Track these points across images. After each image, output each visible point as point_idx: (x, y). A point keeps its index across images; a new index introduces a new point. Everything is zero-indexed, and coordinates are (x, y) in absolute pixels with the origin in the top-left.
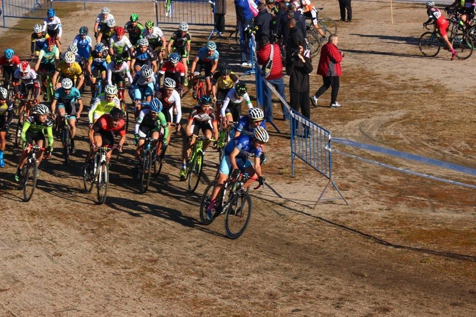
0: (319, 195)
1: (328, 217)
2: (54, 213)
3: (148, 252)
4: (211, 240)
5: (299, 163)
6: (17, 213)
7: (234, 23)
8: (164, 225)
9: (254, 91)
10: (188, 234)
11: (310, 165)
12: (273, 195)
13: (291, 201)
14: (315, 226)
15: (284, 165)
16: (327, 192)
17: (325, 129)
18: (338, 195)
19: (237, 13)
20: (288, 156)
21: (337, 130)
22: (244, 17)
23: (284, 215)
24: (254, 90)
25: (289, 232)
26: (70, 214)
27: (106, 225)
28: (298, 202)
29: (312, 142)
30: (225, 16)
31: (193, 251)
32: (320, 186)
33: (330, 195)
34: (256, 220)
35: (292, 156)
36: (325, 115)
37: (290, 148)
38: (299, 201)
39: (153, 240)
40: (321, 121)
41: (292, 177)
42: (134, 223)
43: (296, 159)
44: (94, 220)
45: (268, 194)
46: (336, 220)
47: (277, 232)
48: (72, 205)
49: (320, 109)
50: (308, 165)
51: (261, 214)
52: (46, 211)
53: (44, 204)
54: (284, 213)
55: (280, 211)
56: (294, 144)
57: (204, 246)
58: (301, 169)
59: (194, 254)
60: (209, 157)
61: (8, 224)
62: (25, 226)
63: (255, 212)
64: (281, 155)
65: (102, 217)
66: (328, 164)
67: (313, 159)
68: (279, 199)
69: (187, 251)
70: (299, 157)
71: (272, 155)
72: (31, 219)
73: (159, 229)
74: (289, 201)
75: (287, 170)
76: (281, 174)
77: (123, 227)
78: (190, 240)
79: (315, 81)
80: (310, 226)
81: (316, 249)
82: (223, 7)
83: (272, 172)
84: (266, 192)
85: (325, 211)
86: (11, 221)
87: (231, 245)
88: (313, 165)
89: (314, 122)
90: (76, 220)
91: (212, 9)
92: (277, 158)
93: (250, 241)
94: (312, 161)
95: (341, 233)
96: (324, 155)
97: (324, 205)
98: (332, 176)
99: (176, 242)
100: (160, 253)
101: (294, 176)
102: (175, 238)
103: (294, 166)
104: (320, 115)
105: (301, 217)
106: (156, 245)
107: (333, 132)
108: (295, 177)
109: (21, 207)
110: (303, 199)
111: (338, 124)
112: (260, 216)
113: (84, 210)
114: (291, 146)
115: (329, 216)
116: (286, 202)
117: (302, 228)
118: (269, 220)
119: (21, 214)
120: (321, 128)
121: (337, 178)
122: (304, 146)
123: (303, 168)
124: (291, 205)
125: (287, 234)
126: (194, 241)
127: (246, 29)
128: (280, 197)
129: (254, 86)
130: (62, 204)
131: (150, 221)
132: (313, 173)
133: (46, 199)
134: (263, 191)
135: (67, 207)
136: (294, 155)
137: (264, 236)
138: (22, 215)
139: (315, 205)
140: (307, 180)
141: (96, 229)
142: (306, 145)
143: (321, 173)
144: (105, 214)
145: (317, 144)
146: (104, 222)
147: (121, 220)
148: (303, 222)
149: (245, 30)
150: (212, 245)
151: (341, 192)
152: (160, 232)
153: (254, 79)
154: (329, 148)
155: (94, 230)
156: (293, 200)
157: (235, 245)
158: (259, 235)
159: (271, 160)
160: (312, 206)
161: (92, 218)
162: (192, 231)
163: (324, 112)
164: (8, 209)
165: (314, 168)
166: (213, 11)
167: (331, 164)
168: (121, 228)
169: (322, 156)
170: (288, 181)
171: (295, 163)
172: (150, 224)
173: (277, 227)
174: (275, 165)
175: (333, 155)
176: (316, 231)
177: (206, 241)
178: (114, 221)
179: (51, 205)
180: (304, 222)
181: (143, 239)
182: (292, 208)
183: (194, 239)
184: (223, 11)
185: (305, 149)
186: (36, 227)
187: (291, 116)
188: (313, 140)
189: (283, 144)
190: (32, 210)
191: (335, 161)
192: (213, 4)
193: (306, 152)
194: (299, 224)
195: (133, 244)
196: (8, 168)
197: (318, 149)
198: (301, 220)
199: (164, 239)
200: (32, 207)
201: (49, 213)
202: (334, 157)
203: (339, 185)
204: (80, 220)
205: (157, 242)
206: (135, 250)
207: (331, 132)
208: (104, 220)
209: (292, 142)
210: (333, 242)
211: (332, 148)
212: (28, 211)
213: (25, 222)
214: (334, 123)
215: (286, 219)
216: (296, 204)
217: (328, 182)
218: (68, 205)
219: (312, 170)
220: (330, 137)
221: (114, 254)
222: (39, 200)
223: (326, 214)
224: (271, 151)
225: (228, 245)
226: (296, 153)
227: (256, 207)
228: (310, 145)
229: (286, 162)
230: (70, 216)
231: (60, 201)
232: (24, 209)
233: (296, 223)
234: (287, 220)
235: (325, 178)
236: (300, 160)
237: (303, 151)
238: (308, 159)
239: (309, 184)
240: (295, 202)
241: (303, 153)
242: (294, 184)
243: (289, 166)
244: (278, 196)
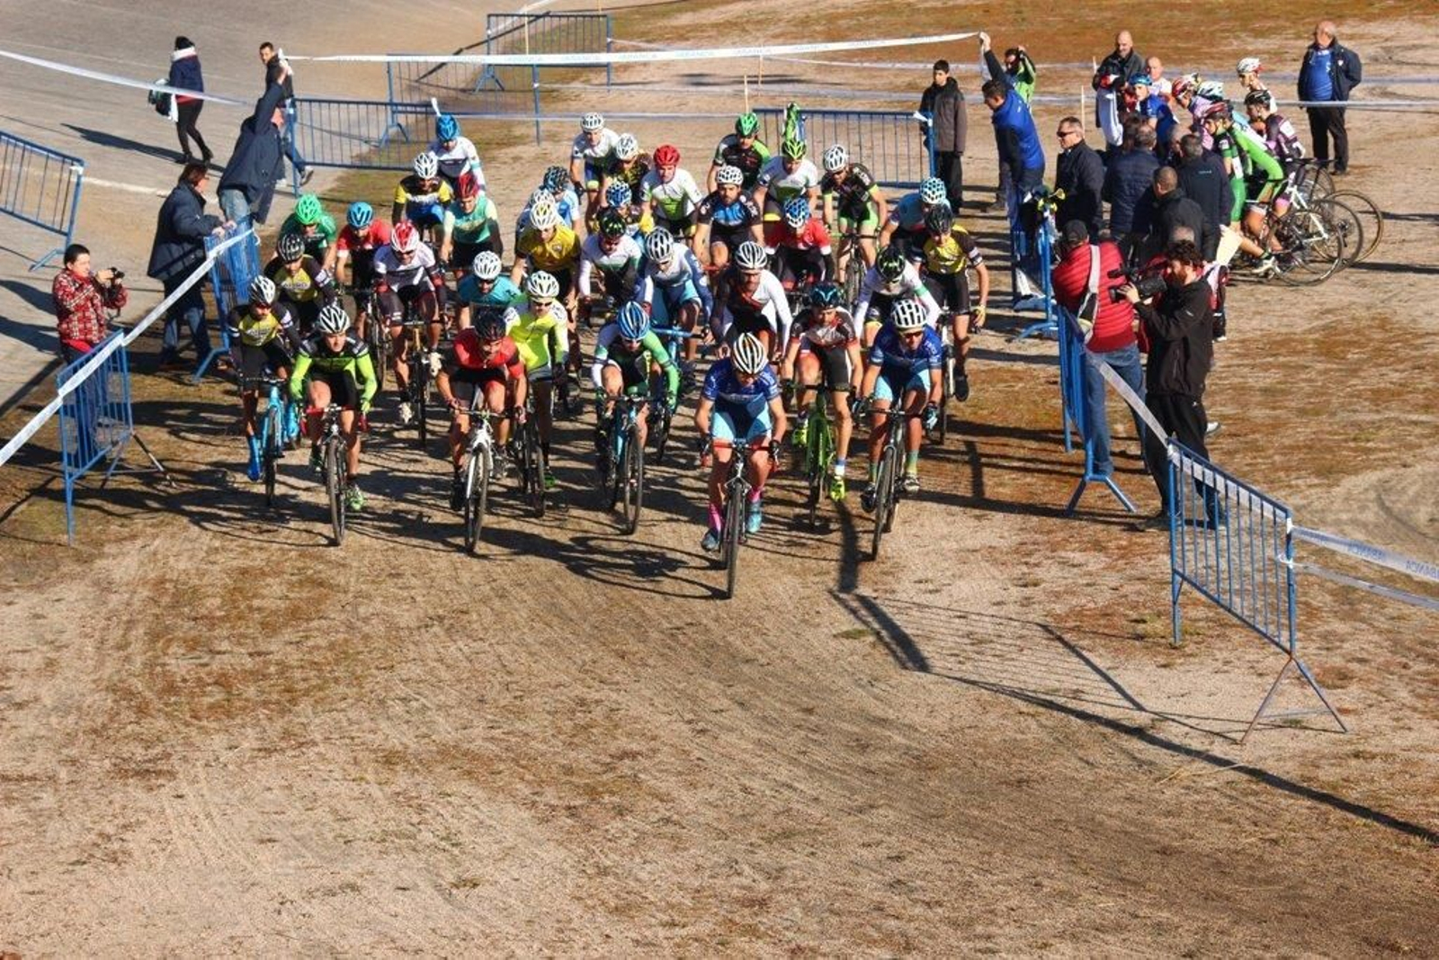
0: (1258, 703)
1: (1286, 769)
2: (454, 757)
3: (739, 874)
4: (929, 839)
5: (1196, 603)
6: (343, 756)
7: (989, 180)
8: (787, 793)
9: (1055, 387)
10: (860, 822)
11: (1230, 611)
12: (1116, 702)
13: (1173, 720)
14: (1246, 795)
15: (1148, 611)
16: (1282, 694)
17: (1274, 500)
18: (1315, 701)
19: (1000, 148)
20: (1162, 583)
21: (1309, 504)
22: (1023, 163)
23: (1151, 763)
24: (1055, 383)
25: (1169, 814)
26: (501, 760)
27: (612, 793)
28: (1192, 722)
29: (1234, 540)
30: (963, 159)
31: (876, 872)
32: (1260, 675)
33: (1293, 701)
34: (1066, 778)
35: (1173, 583)
36: (1270, 457)
37: (1166, 558)
38: (1197, 721)
39: (753, 840)
40: (1259, 476)
41: (1175, 648)
42: (695, 788)
43: (1184, 594)
44: (574, 779)
45: (1102, 700)
46: (1310, 779)
47: (1132, 814)
48: (508, 733)
49: (1257, 440)
50: (1221, 610)
51: (1081, 759)
52: (430, 751)
53: (424, 730)
54: (1151, 758)
55: (1140, 751)
56: (1178, 548)
57: (909, 858)
58: (1201, 624)
59: (878, 882)
60: (922, 586)
61: (315, 789)
62: (366, 797)
63: (1062, 755)
64: (1139, 579)
65: (600, 769)
66: (1284, 606)
67: (1241, 593)
68: (1136, 714)
69: (857, 874)
70: (1194, 585)
71: (1113, 579)
72: (385, 775)
73: (772, 807)
74: (1166, 719)
75: (1158, 626)
76: (1140, 637)
77: (662, 800)
78: (866, 839)
79: (1238, 355)
80: (1231, 797)
81: (1249, 867)
82: (956, 129)
83: (1115, 632)
84: (1095, 692)
85: (1276, 752)
86: (324, 780)
87: (990, 854)
88: (1239, 612)
89: (1241, 480)
90: (522, 779)
91: (924, 138)
92: (1128, 589)
93: (1051, 844)
94: (1237, 600)
95: (1328, 819)
96: (1274, 581)
97: (1273, 732)
98: (1298, 645)
99: (823, 844)
100: (777, 878)
101: (1179, 643)
102: (822, 834)
103: (1180, 612)
104: (1256, 458)
105: (1201, 770)
106: (765, 854)
107: (1298, 509)
108: (1182, 647)
109: (353, 738)
110: (1211, 715)
111: (1310, 486)
112: (1079, 764)
113: (544, 747)
114: (1171, 553)
115: (1290, 765)
116: (1158, 724)
117: (1207, 803)
118: (1107, 777)
119: (355, 758)
120: (1263, 498)
121: (1312, 649)
122: (1211, 551)
123: (1207, 619)
124: (1173, 732)
126: (879, 843)
127: (1028, 197)
128: (1140, 708)
129: (1054, 370)
130: (476, 731)
131: (747, 782)
132: (1237, 636)
133: (430, 713)
134: (1086, 689)
135: (492, 739)
136: (1178, 578)
137: (1093, 828)
138: (356, 762)
139: (1246, 732)
140: (1218, 655)
141: (582, 806)
142: (1218, 551)
143: (1265, 635)
144: (609, 760)
145: (1251, 544)
146: (604, 785)
147: (655, 778)
148: (1208, 784)
149: (1026, 200)
150: (933, 855)
151: (1324, 692)
152: (776, 815)
154: (1288, 559)
155: (575, 807)
156: (1176, 718)
157: (1005, 853)
158: (1077, 824)
159: (1108, 594)
160: (1238, 736)
161: (569, 771)
162: (874, 811)
163: (1268, 448)
164: (315, 744)
165: (1240, 618)
166: (927, 143)
167: (1293, 605)
168: (658, 803)
169: (1265, 583)
170: (1161, 660)
171: (1184, 606)
172: (745, 789)
173: (1129, 799)
174: (1121, 609)
175: (1298, 578)
176: (1249, 812)
177: (915, 843)
178: (636, 781)
179: (443, 734)
180: (1213, 784)
181: (723, 835)
182: (1176, 741)
183: (879, 836)
184: (955, 145)
185: (1212, 562)
186: (401, 798)
188: (1238, 533)
189: (1147, 546)
190: (388, 746)
191: (1303, 599)
192: (926, 123)
193: (1217, 572)
194: (1197, 792)
195: (692, 851)
196: (312, 620)
197: (1252, 562)
198: (1205, 778)
199: (788, 837)
200: (386, 739)
201: (439, 758)
202: (1302, 586)
203: (1317, 670)
204: (531, 778)
205: (766, 846)
206: (699, 868)
207: (1290, 508)
208: (605, 777)
209: (1174, 541)
210: (1303, 844)
211: (1299, 559)
212: (375, 751)
213: (368, 783)
214: (1300, 482)
215: (1157, 774)
216: (1187, 729)
217: (1284, 662)
218: (497, 733)
219: (1234, 625)
220: (1290, 526)
221: (637, 880)
222: (407, 717)
223: (1278, 760)
224: (1109, 568)
225: (983, 854)
226: (1187, 573)
227: (1067, 738)
228: (1228, 550)
229: (1155, 601)
230: (502, 767)
231: (472, 721)
232: (363, 744)
233: (1188, 788)
234: (1160, 779)
235: (1273, 648)
236: (1197, 594)
237: (1207, 567)
238: (1224, 593)
239: (1225, 668)
240: (1185, 725)
241: (1207, 575)
242: (1182, 668)
243: (1166, 613)
244: (1131, 706)
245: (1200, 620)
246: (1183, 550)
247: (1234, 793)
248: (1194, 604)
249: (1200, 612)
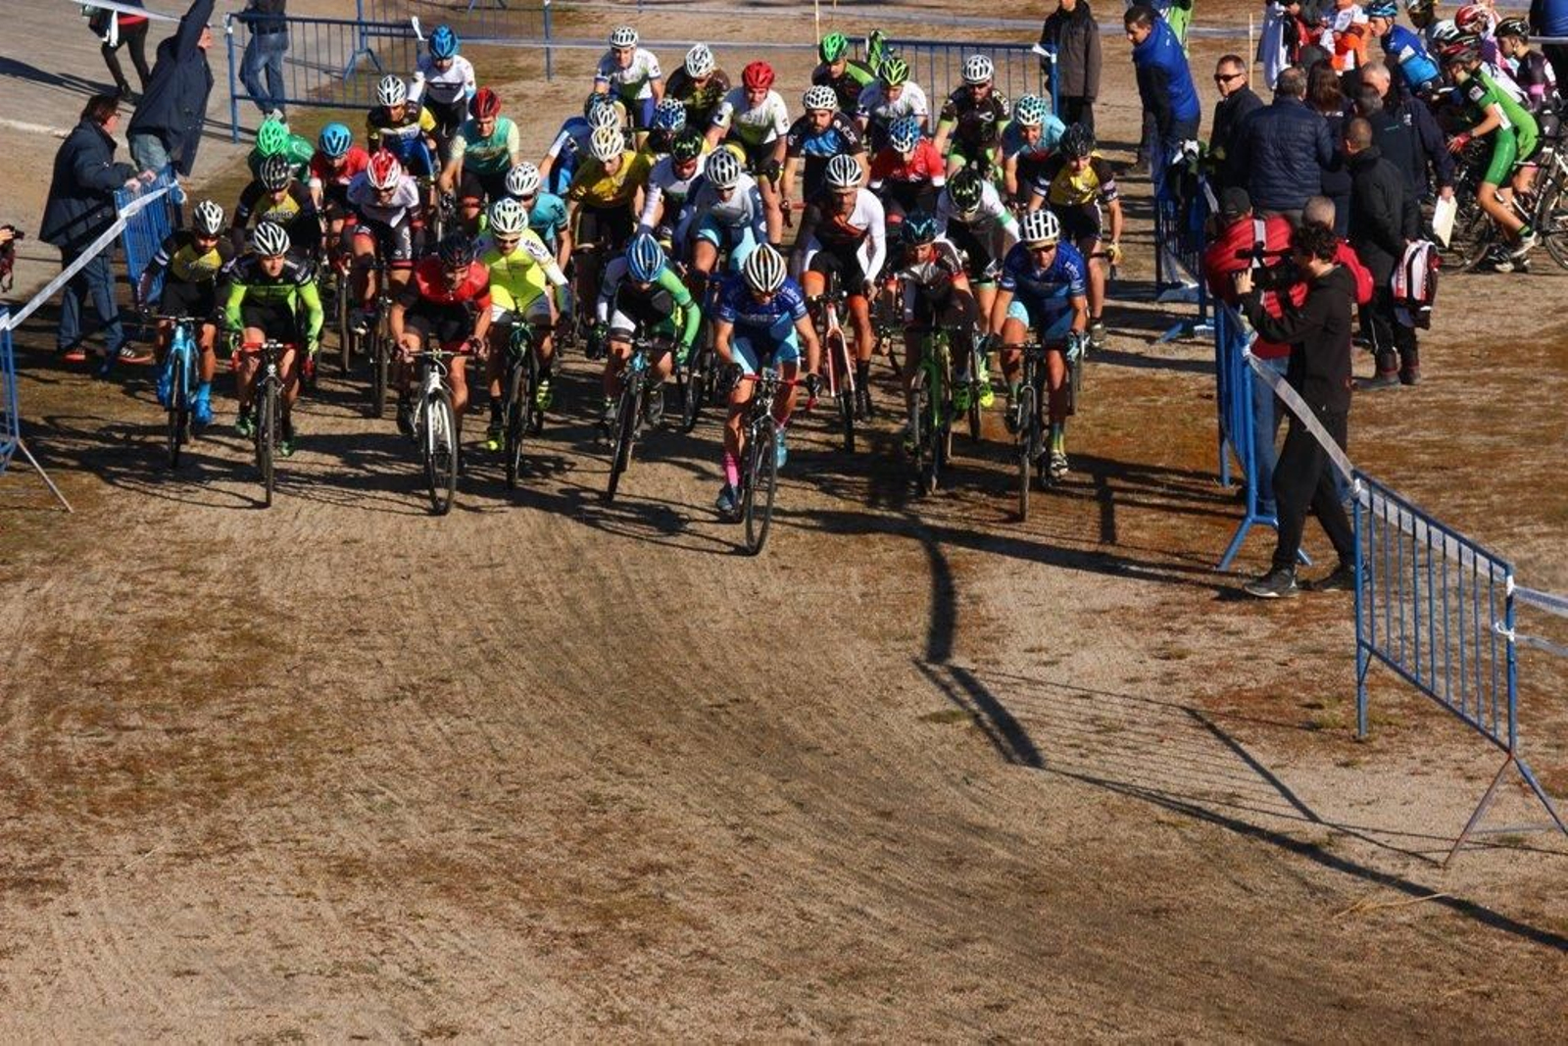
0: (1464, 817)
1: (1503, 900)
2: (429, 868)
3: (794, 1025)
4: (1040, 981)
5: (1387, 684)
6: (286, 865)
7: (1129, 134)
8: (856, 920)
9: (1210, 402)
10: (951, 959)
11: (1431, 695)
12: (1283, 811)
13: (1357, 835)
14: (1451, 934)
15: (1325, 693)
16: (1498, 802)
17: (1491, 552)
18: (1541, 814)
20: (1344, 657)
21: (1537, 558)
22: (1173, 111)
23: (1327, 890)
24: (1209, 397)
25: (1349, 956)
26: (489, 872)
27: (632, 917)
28: (1381, 838)
29: (1438, 603)
30: (1094, 106)
31: (970, 1024)
32: (1470, 779)
33: (1512, 812)
34: (1216, 908)
35: (1358, 657)
36: (1486, 497)
37: (1349, 626)
38: (1387, 837)
39: (812, 981)
40: (1471, 522)
41: (1360, 742)
42: (739, 912)
43: (1373, 671)
44: (585, 899)
45: (1266, 807)
46: (1532, 915)
47: (1302, 956)
48: (499, 838)
49: (1469, 475)
50: (1420, 694)
51: (1236, 883)
52: (399, 860)
53: (390, 831)
54: (1327, 883)
55: (1313, 874)
56: (1366, 612)
57: (1014, 1007)
58: (1393, 711)
59: (974, 1038)
60: (1034, 656)
61: (248, 906)
62: (314, 918)
63: (1212, 877)
64: (1315, 652)
65: (616, 885)
66: (1502, 690)
67: (1446, 672)
68: (1309, 826)
69: (946, 1027)
70: (1384, 660)
71: (1280, 652)
72: (340, 889)
73: (837, 938)
74: (1348, 833)
75: (1339, 713)
76: (1314, 727)
77: (696, 928)
78: (958, 982)
79: (1446, 364)
80: (1429, 936)
81: (1453, 1028)
82: (1086, 70)
83: (1279, 720)
84: (1257, 797)
85: (1488, 879)
86: (260, 895)
87: (1117, 1005)
88: (1443, 696)
89: (1448, 526)
90: (516, 897)
91: (1045, 78)
92: (1299, 664)
93: (1196, 992)
94: (1440, 681)
95: (1556, 968)
96: (1488, 657)
97: (1486, 853)
98: (1519, 740)
99: (902, 987)
100: (842, 1030)
101: (1365, 736)
102: (900, 974)
103: (1366, 696)
104: (1468, 497)
105: (1392, 900)
106: (827, 1000)
107: (1522, 564)
108: (1369, 740)
109: (298, 842)
110: (1405, 829)
111: (1538, 535)
112: (1234, 890)
113: (544, 857)
114: (1356, 619)
115: (1507, 897)
116: (1336, 840)
117: (1399, 943)
118: (1269, 908)
119: (301, 867)
120: (1476, 549)
121: (1538, 746)
122: (1408, 617)
123: (1402, 705)
124: (1356, 851)
125: (1340, 967)
126: (975, 987)
127: (1179, 156)
128: (1313, 818)
129: (1208, 380)
130: (458, 835)
131: (804, 906)
132: (1440, 728)
133: (399, 810)
134: (1243, 792)
135: (478, 845)
136: (1365, 652)
137: (1250, 973)
138: (302, 872)
139: (1451, 851)
140: (1415, 751)
141: (593, 934)
142: (1417, 618)
143: (1477, 727)
144: (627, 874)
145: (1460, 610)
146: (622, 906)
147: (687, 898)
148: (1401, 919)
149: (1176, 160)
150: (1043, 1004)
151: (1553, 802)
152: (842, 949)
153: (1210, 355)
154: (1509, 629)
155: (583, 935)
156: (1360, 832)
157: (1136, 1003)
158: (1230, 966)
159: (1273, 671)
160: (1441, 857)
161: (576, 888)
162: (969, 946)
163: (1484, 485)
164: (249, 848)
165: (1445, 705)
166: (1049, 86)
167: (1514, 690)
168: (691, 931)
169: (1477, 660)
170: (1341, 757)
171: (1372, 687)
172: (802, 915)
173: (1299, 936)
174: (1291, 690)
175: (1521, 655)
176: (1453, 957)
177: (1021, 989)
178: (662, 901)
179: (415, 837)
180: (1406, 918)
181: (773, 974)
182: (1360, 862)
183: (975, 979)
185: (1410, 631)
186: (359, 920)
187: (1356, 501)
188: (1444, 594)
189: (1325, 609)
190: (344, 852)
191: (1527, 681)
192: (1048, 59)
193: (1417, 643)
194: (1386, 928)
195: (734, 994)
196: (248, 688)
197: (1461, 632)
198: (1397, 911)
199: (856, 978)
200: (342, 843)
201: (409, 869)
202: (1525, 664)
203: (1543, 773)
204: (528, 896)
205: (829, 989)
206: (742, 1016)
207: (1512, 564)
208: (622, 897)
209: (1361, 603)
210: (1522, 1001)
211: (1520, 630)
212: (327, 859)
214: (1525, 529)
215: (1334, 904)
216: (1373, 846)
217: (1501, 762)
218: (483, 837)
219: (1437, 714)
220: (1511, 586)
221: (663, 1031)
222: (369, 814)
223: (1492, 890)
224: (1275, 636)
225: (1109, 1003)
226: (1376, 645)
227: (1218, 855)
228: (1431, 616)
229: (1335, 680)
230: (490, 881)
231: (452, 821)
232: (311, 849)
233: (1374, 923)
234: (1338, 911)
235: (1487, 744)
236: (1389, 672)
237: (1403, 638)
238: (1424, 671)
239: (1425, 769)
240: (1371, 841)
241: (1403, 647)
242: (1368, 768)
243: (1349, 696)
244: (1302, 816)
245: (1392, 706)
246: (1372, 615)
247: (1435, 932)
248: (1386, 685)
249: (1392, 696)
